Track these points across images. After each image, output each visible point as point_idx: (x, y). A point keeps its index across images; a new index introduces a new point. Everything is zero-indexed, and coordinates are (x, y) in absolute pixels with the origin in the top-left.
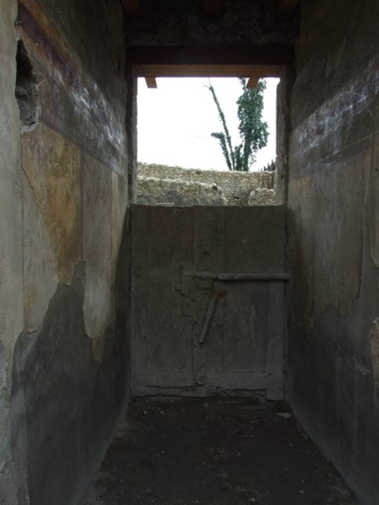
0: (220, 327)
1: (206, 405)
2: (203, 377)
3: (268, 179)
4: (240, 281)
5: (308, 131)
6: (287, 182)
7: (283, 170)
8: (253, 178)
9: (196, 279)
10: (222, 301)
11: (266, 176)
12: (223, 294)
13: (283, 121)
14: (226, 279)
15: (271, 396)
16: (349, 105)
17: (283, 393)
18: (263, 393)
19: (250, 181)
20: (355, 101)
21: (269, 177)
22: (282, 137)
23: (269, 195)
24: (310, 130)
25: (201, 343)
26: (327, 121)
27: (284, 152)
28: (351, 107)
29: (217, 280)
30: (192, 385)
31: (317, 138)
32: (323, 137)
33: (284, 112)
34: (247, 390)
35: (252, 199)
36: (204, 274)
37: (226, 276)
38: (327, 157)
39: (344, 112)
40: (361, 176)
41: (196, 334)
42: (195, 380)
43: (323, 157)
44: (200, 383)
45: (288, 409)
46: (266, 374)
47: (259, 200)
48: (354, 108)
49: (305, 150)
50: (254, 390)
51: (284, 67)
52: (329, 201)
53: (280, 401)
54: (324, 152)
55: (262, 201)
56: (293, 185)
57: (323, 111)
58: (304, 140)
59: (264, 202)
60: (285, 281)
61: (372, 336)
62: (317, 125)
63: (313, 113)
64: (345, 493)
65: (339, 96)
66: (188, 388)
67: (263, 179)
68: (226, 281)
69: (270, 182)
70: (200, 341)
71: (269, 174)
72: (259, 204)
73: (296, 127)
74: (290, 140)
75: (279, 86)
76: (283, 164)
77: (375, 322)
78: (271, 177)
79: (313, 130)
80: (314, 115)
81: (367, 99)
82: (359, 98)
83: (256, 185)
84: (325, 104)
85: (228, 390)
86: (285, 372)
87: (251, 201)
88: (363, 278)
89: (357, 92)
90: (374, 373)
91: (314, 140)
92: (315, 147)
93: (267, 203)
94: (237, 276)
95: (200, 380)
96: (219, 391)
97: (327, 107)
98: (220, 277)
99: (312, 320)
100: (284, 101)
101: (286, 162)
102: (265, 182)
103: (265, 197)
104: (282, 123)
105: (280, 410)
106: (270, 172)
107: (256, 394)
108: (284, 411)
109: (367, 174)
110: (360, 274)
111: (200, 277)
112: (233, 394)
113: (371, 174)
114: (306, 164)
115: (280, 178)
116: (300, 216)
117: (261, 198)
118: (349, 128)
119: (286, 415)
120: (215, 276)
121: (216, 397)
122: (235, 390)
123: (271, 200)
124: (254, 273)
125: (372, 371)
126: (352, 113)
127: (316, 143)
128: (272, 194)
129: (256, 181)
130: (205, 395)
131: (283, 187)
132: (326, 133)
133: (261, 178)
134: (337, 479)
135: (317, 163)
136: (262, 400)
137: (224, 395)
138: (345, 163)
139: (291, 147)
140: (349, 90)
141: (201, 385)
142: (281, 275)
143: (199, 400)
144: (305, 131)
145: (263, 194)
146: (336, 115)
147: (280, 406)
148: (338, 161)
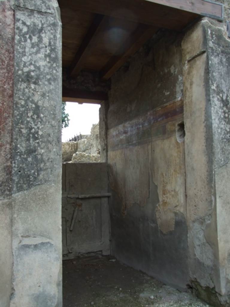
0: (80, 221)
1: (75, 263)
2: (72, 248)
3: (74, 146)
4: (89, 198)
5: (118, 131)
6: (107, 151)
7: (105, 146)
8: (66, 145)
9: (68, 199)
10: (80, 209)
11: (73, 145)
12: (80, 205)
13: (104, 125)
14: (83, 197)
15: (105, 253)
16: (140, 126)
17: (110, 251)
18: (100, 253)
19: (64, 147)
20: (143, 124)
21: (75, 145)
22: (103, 131)
23: (83, 156)
24: (120, 131)
25: (71, 231)
26: (129, 129)
27: (105, 139)
28: (141, 126)
29: (78, 198)
30: (67, 253)
31: (124, 135)
32: (127, 135)
33: (104, 120)
34: (93, 252)
35: (74, 158)
36: (72, 196)
37: (83, 196)
38: (130, 143)
39: (138, 128)
40: (147, 152)
41: (68, 227)
42: (68, 250)
43: (128, 143)
44: (70, 251)
45: (114, 258)
46: (102, 243)
47: (78, 158)
48: (143, 127)
49: (117, 139)
50: (97, 252)
51: (103, 101)
52: (132, 161)
53: (109, 255)
54: (129, 141)
55: (80, 159)
56: (111, 153)
57: (127, 124)
58: (117, 135)
59: (81, 159)
60: (108, 197)
61: (157, 211)
62: (124, 130)
63: (121, 124)
64: (149, 278)
65: (134, 121)
66: (65, 255)
67: (71, 146)
68: (82, 199)
69: (76, 147)
70: (71, 229)
71: (74, 143)
72: (78, 160)
73: (111, 128)
74: (108, 133)
75: (100, 109)
76: (105, 143)
77: (157, 205)
78: (76, 145)
79: (121, 132)
80: (122, 125)
81: (148, 125)
82: (144, 124)
83: (68, 149)
84: (128, 122)
85: (85, 253)
86: (110, 241)
87: (73, 159)
88: (150, 190)
89: (143, 121)
90: (158, 225)
91: (122, 135)
92: (123, 139)
93: (82, 160)
94: (88, 196)
95: (71, 250)
96: (80, 255)
97: (129, 123)
98: (80, 197)
99: (126, 212)
100: (105, 116)
101: (106, 143)
102: (73, 148)
103: (81, 157)
104: (103, 125)
105: (110, 259)
106: (75, 142)
107: (97, 254)
108: (112, 259)
109: (150, 152)
110: (149, 188)
111: (70, 198)
112: (86, 255)
113: (151, 152)
114: (118, 145)
115: (103, 150)
116: (116, 167)
117: (79, 157)
118: (140, 134)
119: (114, 260)
120: (77, 196)
121: (78, 258)
122: (87, 253)
123: (84, 158)
124: (95, 194)
125: (157, 224)
126: (141, 128)
127: (124, 137)
128: (84, 155)
129: (68, 147)
130: (73, 258)
131: (105, 154)
132: (129, 134)
133: (70, 145)
134: (144, 275)
135: (124, 146)
136: (100, 256)
137: (82, 256)
138: (139, 147)
139: (109, 137)
140: (140, 120)
141: (71, 253)
142: (107, 194)
143: (70, 261)
144: (117, 131)
145: (80, 155)
146: (134, 128)
147: (109, 257)
148: (136, 146)
